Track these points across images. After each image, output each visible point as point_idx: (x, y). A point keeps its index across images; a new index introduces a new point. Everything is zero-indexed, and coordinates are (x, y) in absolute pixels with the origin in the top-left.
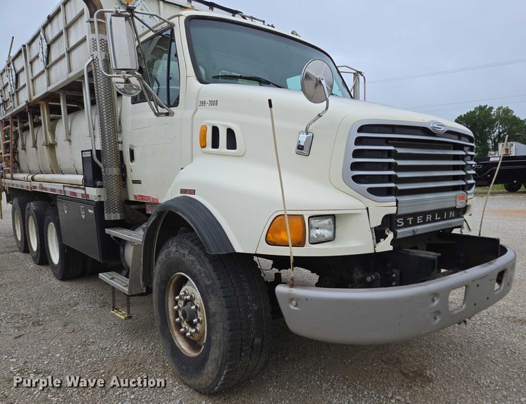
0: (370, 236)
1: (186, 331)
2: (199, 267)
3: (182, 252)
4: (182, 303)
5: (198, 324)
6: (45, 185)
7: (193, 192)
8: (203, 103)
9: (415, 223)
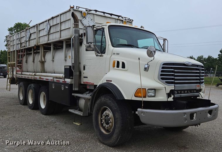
0: (166, 96)
1: (105, 126)
2: (112, 104)
3: (106, 100)
4: (104, 117)
5: (110, 123)
6: (42, 77)
7: (111, 81)
8: (114, 54)
9: (181, 93)
